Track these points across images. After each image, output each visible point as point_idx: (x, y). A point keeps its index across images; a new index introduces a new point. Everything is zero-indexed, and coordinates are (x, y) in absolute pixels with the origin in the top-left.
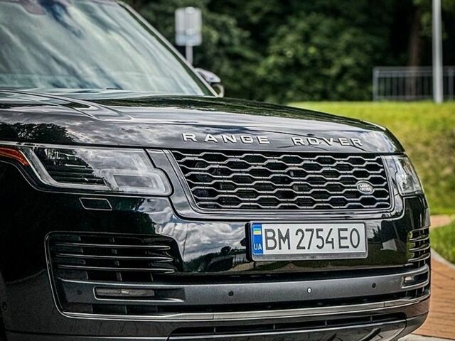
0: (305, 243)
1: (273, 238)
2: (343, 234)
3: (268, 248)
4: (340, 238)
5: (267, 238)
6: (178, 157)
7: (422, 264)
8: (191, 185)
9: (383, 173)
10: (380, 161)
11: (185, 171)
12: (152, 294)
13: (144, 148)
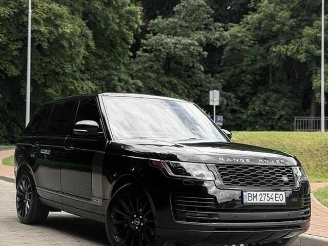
0: (263, 199)
1: (251, 197)
2: (277, 196)
3: (249, 200)
4: (276, 197)
5: (249, 197)
6: (217, 167)
7: (307, 207)
8: (222, 177)
9: (293, 173)
10: (291, 169)
11: (220, 172)
12: (207, 215)
13: (205, 163)
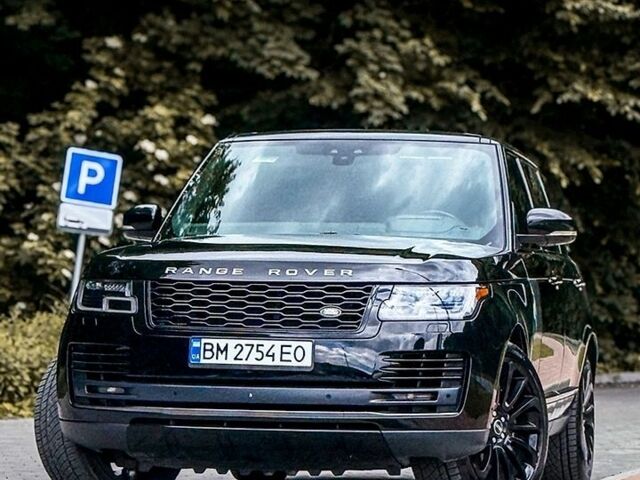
1: (211, 350)
2: (285, 350)
3: (205, 358)
5: (205, 350)
6: (154, 286)
8: (154, 307)
9: (365, 300)
10: (368, 289)
